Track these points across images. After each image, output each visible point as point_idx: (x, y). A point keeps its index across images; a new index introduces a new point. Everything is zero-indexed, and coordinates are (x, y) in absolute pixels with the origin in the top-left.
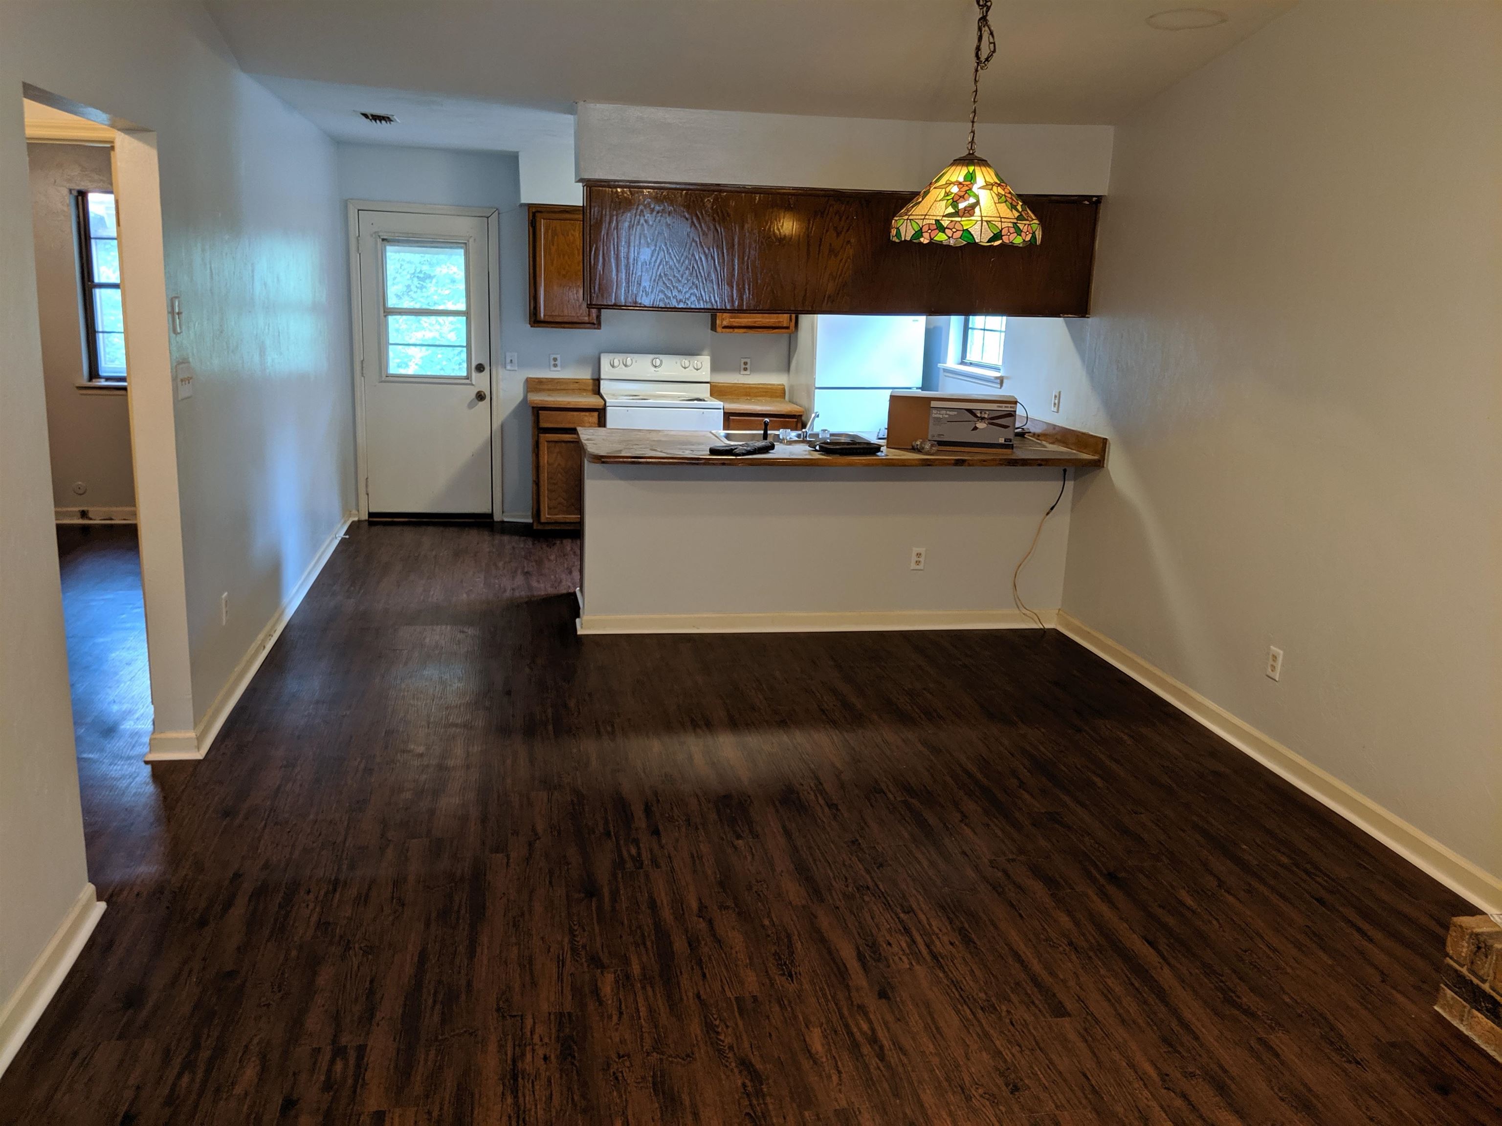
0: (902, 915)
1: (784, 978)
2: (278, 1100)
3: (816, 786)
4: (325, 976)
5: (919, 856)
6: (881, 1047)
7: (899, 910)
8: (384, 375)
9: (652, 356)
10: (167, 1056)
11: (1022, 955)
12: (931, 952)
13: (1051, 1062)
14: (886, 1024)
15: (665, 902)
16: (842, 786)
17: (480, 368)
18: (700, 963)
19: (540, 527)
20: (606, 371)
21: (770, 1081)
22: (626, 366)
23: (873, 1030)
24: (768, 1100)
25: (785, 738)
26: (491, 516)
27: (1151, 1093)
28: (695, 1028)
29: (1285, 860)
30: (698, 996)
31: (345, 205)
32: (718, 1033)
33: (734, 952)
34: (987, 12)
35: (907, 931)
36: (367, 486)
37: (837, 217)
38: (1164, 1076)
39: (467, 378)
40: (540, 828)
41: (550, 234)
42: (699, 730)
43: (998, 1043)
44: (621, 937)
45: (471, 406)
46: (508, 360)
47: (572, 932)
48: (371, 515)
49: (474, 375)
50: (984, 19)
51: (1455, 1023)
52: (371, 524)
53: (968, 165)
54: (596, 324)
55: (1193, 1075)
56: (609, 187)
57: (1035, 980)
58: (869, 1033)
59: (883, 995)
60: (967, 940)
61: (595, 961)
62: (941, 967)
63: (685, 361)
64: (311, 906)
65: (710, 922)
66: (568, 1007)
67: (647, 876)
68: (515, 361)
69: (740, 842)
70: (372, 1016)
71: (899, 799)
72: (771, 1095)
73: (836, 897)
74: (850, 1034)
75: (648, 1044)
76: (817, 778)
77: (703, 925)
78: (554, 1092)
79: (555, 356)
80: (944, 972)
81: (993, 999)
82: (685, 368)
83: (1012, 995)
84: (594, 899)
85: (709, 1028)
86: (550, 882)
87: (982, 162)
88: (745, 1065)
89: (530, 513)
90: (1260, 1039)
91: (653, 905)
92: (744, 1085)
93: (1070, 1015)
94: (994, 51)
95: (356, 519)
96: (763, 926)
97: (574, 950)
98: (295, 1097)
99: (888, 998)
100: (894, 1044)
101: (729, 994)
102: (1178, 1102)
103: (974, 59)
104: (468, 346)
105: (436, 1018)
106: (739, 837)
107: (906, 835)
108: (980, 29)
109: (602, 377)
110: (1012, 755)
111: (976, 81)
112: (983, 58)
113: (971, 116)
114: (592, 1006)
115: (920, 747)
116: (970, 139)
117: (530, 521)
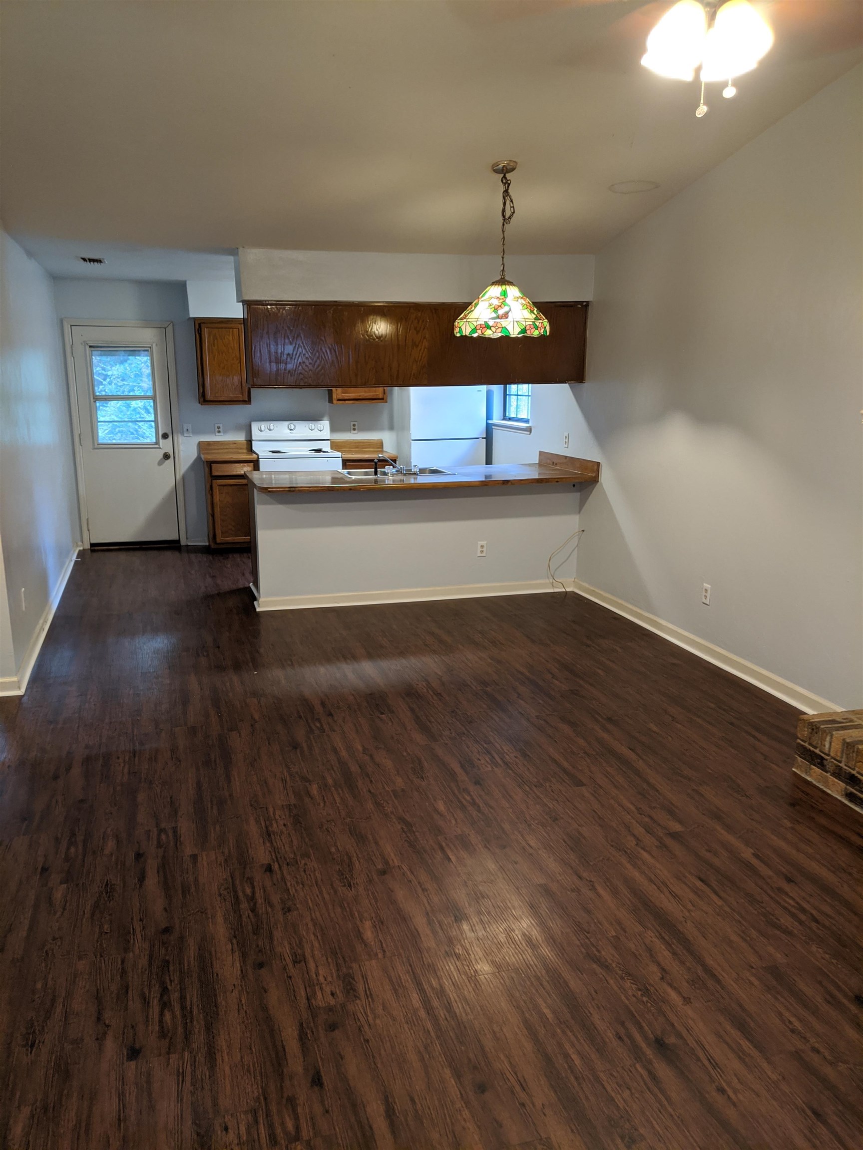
0: (485, 745)
1: (418, 780)
2: (132, 855)
3: (427, 685)
4: (141, 797)
5: (494, 717)
6: (479, 806)
7: (483, 743)
8: (96, 444)
9: (287, 423)
10: (57, 840)
11: (558, 760)
12: (504, 762)
13: (575, 806)
14: (480, 796)
15: (342, 748)
16: (443, 684)
17: (165, 436)
18: (368, 775)
19: (216, 546)
20: (256, 434)
21: (417, 825)
22: (270, 430)
23: (473, 799)
24: (417, 833)
25: (404, 661)
26: (178, 541)
27: (632, 816)
28: (370, 806)
29: (712, 705)
30: (370, 791)
31: (61, 322)
32: (383, 807)
33: (387, 769)
34: (508, 187)
35: (489, 753)
36: (88, 524)
37: (416, 321)
38: (638, 809)
39: (156, 443)
40: (256, 717)
41: (212, 337)
42: (349, 661)
43: (545, 800)
44: (318, 767)
45: (160, 463)
46: (185, 429)
47: (287, 766)
48: (92, 545)
49: (161, 441)
50: (506, 192)
51: (803, 775)
52: (92, 551)
53: (501, 285)
54: (248, 401)
55: (654, 808)
56: (263, 305)
57: (565, 771)
58: (471, 801)
59: (477, 783)
60: (525, 755)
61: (305, 779)
62: (511, 769)
63: (312, 425)
64: (122, 765)
65: (371, 756)
66: (293, 801)
67: (328, 736)
68: (190, 429)
69: (383, 716)
70: (176, 813)
71: (479, 688)
72: (418, 831)
73: (445, 739)
74: (460, 802)
75: (343, 814)
76: (426, 681)
77: (367, 758)
78: (293, 839)
79: (219, 425)
80: (512, 770)
81: (541, 781)
82: (312, 430)
83: (552, 779)
84: (298, 751)
85: (377, 804)
86: (269, 744)
87: (510, 283)
88: (401, 820)
89: (206, 539)
90: (693, 790)
91: (335, 751)
92: (402, 828)
93: (585, 785)
94: (514, 212)
95: (81, 548)
96: (403, 756)
97: (291, 775)
98: (141, 852)
99: (481, 785)
100: (485, 804)
101: (387, 789)
102: (647, 819)
103: (501, 218)
104: (156, 421)
105: (215, 811)
106: (382, 713)
107: (485, 706)
108: (504, 198)
109: (253, 438)
110: (547, 661)
111: (503, 231)
112: (507, 216)
113: (502, 254)
114: (307, 800)
115: (489, 660)
116: (501, 268)
117: (207, 544)
